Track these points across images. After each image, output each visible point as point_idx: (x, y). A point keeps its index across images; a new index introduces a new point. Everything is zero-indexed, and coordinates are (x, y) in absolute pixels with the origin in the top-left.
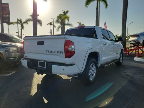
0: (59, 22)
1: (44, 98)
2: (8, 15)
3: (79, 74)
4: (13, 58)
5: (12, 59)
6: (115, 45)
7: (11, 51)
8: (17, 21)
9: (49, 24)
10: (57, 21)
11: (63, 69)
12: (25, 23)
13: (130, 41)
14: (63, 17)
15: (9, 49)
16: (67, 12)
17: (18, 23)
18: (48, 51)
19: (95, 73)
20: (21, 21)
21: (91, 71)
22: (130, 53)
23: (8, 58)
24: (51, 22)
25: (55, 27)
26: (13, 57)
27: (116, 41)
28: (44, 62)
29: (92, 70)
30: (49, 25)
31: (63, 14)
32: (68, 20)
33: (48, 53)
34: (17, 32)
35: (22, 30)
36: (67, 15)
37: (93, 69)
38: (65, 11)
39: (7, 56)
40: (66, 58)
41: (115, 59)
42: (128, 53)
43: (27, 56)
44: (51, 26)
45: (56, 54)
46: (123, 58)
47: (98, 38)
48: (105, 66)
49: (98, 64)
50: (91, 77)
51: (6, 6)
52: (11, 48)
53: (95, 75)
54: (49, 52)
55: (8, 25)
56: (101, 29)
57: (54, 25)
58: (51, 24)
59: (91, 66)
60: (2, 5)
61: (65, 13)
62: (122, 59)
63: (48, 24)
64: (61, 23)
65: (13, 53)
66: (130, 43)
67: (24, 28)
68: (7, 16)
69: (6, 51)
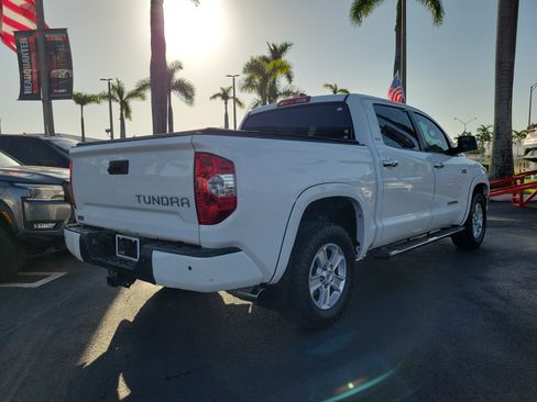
0: (253, 87)
1: (121, 378)
2: (66, 71)
3: (263, 285)
4: (51, 225)
5: (45, 226)
6: (442, 166)
7: (46, 198)
8: (107, 91)
9: (219, 95)
10: (249, 85)
11: (190, 268)
12: (133, 95)
13: (527, 151)
14: (268, 68)
15: (37, 193)
16: (284, 48)
17: (110, 97)
18: (142, 199)
19: (343, 283)
20: (120, 92)
21: (324, 274)
22: (526, 197)
23: (29, 224)
24: (225, 87)
25: (240, 104)
26: (52, 222)
27: (452, 152)
28: (134, 239)
29: (325, 269)
30: (219, 99)
31: (268, 54)
32: (290, 78)
33: (143, 205)
34: (107, 131)
35: (126, 121)
36: (286, 58)
37: (332, 266)
38: (278, 46)
39: (29, 218)
40: (200, 223)
41: (446, 223)
42: (518, 196)
43: (81, 218)
44: (226, 103)
45: (169, 208)
46: (488, 218)
47: (357, 143)
48: (394, 253)
49: (358, 244)
50: (322, 297)
51: (58, 37)
52: (43, 188)
53: (341, 288)
54: (147, 200)
55: (79, 106)
56: (375, 104)
57: (236, 100)
58: (225, 96)
59: (321, 255)
60: (47, 36)
61: (278, 52)
62: (480, 222)
63: (215, 97)
64: (261, 91)
65: (51, 206)
66: (528, 156)
67: (132, 115)
68: (63, 74)
69: (24, 199)
